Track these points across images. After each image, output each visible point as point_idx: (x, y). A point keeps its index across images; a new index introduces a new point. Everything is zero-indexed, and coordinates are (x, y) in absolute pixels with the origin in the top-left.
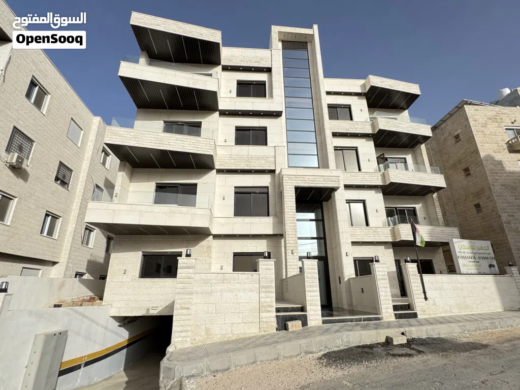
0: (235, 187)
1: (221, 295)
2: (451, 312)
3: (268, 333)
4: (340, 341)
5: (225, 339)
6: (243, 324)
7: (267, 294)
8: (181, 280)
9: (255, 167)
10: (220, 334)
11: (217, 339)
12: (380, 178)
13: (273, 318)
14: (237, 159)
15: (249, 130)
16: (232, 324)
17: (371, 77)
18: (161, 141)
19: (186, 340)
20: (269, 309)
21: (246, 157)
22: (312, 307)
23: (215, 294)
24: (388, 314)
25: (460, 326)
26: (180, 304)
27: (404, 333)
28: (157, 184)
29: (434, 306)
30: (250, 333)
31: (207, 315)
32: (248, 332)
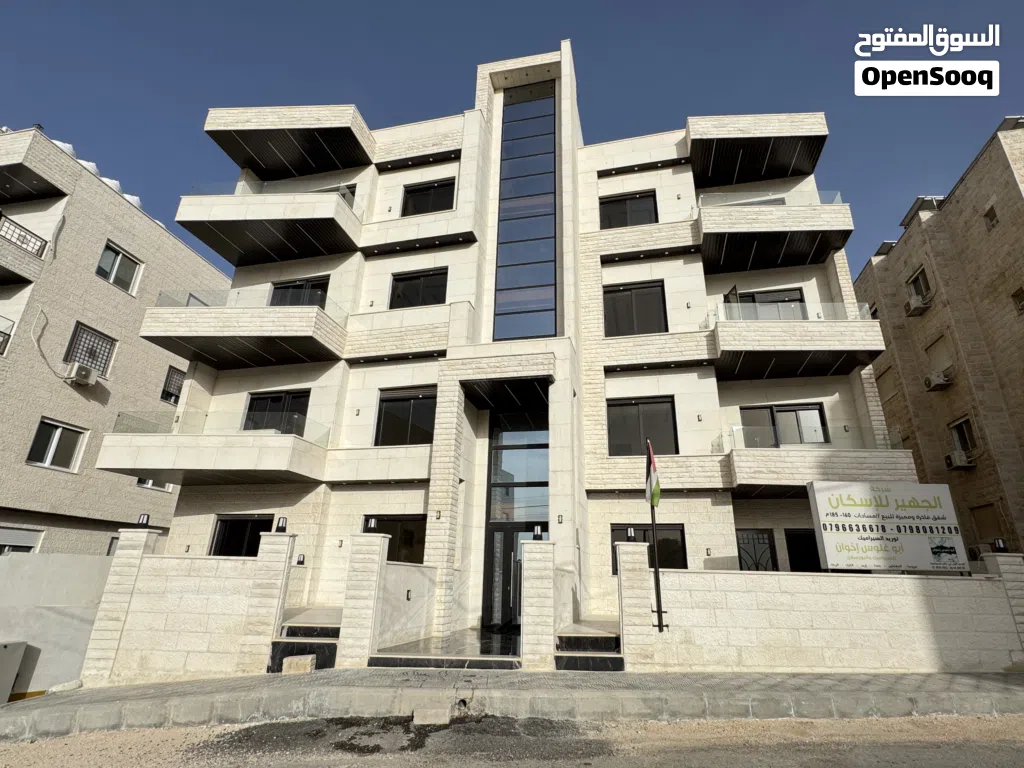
0: (382, 390)
1: (181, 598)
2: (739, 663)
3: (251, 674)
4: (300, 704)
5: (170, 680)
6: (209, 654)
7: (264, 600)
8: (118, 569)
9: (410, 348)
10: (164, 670)
11: (154, 678)
12: (705, 343)
13: (266, 647)
14: (382, 336)
15: (418, 278)
16: (188, 652)
17: (692, 120)
18: (228, 321)
19: (102, 675)
20: (261, 628)
21: (397, 330)
22: (350, 631)
23: (169, 596)
24: (538, 657)
25: (645, 700)
26: (106, 610)
27: (467, 701)
28: (252, 394)
29: (683, 646)
30: (215, 673)
31: (149, 632)
32: (214, 669)
